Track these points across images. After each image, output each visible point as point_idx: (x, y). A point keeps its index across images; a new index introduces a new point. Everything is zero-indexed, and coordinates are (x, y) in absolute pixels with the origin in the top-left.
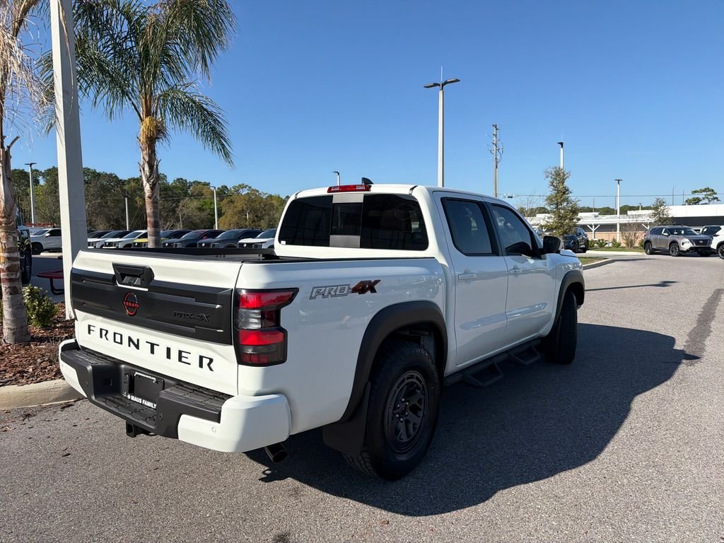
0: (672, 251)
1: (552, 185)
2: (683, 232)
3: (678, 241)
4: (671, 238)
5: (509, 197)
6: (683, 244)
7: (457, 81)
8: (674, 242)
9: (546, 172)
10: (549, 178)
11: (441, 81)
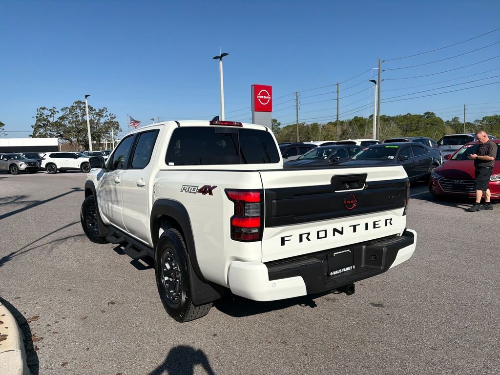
0: (13, 171)
2: (16, 158)
3: (17, 163)
4: (10, 162)
6: (21, 165)
8: (13, 165)
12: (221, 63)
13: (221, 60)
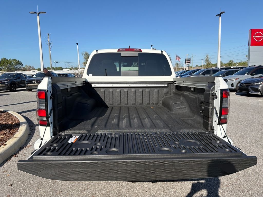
1: (85, 58)
5: (56, 62)
7: (45, 13)
9: (82, 53)
10: (83, 56)
11: (38, 12)
12: (220, 18)
13: (220, 16)
